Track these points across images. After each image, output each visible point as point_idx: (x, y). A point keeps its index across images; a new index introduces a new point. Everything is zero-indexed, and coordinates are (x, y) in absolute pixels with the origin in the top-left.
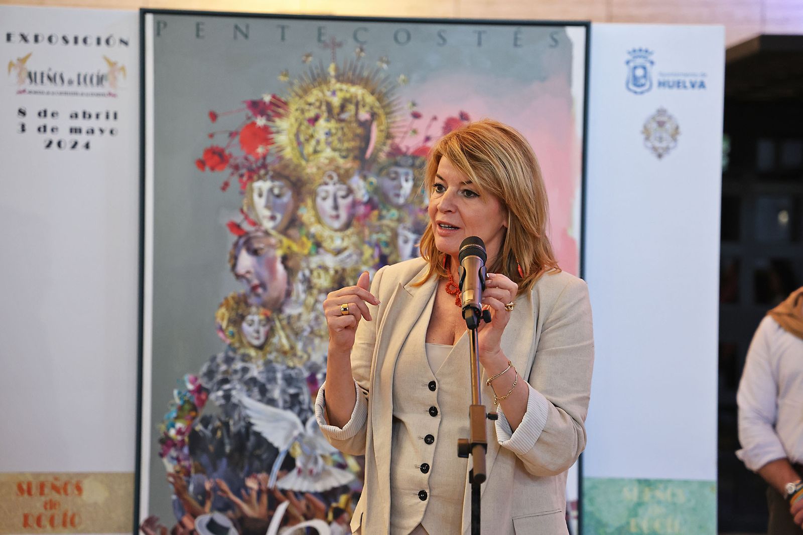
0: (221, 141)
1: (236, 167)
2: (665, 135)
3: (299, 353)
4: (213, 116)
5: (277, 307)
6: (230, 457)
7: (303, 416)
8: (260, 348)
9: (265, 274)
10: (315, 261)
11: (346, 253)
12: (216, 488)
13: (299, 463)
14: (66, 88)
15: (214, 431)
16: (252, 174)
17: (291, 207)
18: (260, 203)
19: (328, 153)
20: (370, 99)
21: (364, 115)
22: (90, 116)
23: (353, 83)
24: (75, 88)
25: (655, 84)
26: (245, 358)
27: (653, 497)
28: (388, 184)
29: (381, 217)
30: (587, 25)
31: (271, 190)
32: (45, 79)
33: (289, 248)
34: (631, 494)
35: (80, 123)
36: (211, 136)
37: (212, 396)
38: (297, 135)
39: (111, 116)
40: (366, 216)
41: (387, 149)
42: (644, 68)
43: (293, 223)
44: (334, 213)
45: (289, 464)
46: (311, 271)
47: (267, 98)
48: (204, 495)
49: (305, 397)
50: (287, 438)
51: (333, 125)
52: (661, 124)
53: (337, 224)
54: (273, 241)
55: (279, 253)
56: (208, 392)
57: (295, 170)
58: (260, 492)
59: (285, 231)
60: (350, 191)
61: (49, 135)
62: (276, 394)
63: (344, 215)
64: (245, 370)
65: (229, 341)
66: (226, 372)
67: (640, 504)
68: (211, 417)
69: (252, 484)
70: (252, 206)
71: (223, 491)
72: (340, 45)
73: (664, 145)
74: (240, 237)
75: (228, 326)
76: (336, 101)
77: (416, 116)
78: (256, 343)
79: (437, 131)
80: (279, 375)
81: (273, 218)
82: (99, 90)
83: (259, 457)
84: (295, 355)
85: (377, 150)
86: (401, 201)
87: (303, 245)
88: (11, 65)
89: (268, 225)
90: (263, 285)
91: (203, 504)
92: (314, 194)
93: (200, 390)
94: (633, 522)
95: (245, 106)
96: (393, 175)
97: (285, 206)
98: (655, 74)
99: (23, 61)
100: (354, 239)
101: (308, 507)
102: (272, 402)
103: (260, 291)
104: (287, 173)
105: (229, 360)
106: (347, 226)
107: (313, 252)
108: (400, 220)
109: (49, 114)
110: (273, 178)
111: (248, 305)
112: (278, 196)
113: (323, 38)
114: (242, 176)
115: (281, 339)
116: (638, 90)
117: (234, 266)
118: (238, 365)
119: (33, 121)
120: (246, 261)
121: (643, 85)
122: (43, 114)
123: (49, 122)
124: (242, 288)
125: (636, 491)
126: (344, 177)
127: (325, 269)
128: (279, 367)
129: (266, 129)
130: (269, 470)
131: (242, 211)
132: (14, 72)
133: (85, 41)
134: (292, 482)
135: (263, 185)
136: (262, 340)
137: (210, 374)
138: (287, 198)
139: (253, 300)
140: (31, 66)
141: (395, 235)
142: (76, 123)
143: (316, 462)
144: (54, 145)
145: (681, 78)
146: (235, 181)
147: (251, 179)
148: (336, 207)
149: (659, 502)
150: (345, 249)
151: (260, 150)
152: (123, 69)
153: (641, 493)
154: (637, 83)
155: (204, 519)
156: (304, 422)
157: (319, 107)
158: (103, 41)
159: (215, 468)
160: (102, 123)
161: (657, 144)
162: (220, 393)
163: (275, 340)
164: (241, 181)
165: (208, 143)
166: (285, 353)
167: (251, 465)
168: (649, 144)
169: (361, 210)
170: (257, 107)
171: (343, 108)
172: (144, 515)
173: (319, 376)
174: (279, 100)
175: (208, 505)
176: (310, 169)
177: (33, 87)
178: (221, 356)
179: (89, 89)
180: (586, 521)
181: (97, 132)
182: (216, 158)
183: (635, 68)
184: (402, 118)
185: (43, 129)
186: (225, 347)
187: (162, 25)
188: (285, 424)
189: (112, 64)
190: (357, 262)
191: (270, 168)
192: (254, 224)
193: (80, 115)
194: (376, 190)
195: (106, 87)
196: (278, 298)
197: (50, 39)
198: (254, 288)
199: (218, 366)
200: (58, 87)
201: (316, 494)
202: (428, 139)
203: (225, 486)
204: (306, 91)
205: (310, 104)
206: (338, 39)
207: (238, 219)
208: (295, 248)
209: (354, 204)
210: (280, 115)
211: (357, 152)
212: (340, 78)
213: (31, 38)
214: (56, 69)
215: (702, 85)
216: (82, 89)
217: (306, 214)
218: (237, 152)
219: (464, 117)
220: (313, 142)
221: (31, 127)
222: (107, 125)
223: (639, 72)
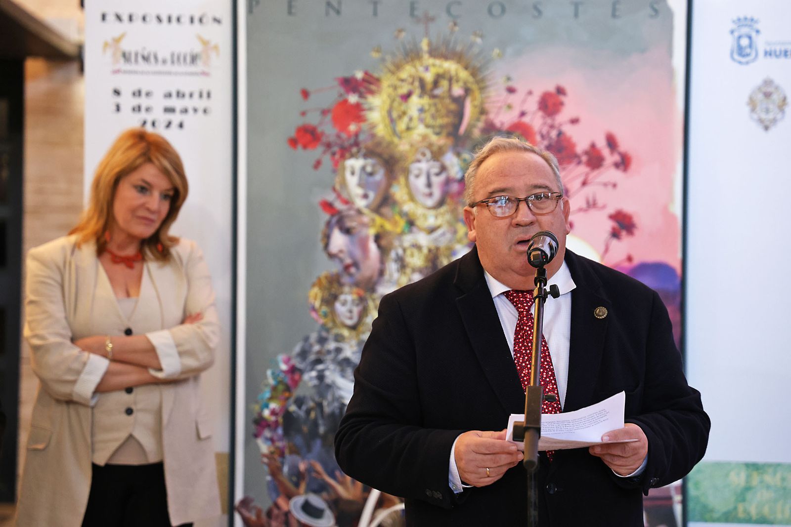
0: (313, 119)
1: (329, 146)
2: (771, 107)
4: (305, 94)
5: (369, 286)
6: (324, 438)
8: (353, 328)
9: (358, 253)
10: (408, 240)
11: (439, 232)
12: (311, 469)
14: (160, 67)
15: (308, 412)
16: (345, 152)
17: (383, 185)
18: (352, 181)
19: (421, 129)
20: (464, 74)
21: (457, 91)
22: (184, 96)
23: (445, 57)
24: (168, 67)
25: (761, 53)
26: (339, 338)
27: (762, 482)
31: (363, 168)
32: (140, 58)
33: (382, 226)
34: (738, 479)
35: (174, 102)
36: (303, 114)
37: (306, 377)
38: (389, 112)
39: (205, 95)
40: (460, 193)
41: (481, 125)
42: (750, 38)
43: (385, 202)
44: (427, 191)
46: (404, 250)
47: (359, 75)
48: (298, 476)
51: (426, 101)
52: (767, 95)
53: (430, 202)
54: (366, 219)
55: (372, 232)
56: (302, 372)
59: (377, 210)
60: (443, 169)
61: (143, 115)
63: (437, 193)
64: (338, 350)
65: (322, 321)
66: (319, 352)
67: (748, 488)
68: (304, 397)
70: (344, 184)
71: (318, 473)
72: (432, 19)
73: (771, 116)
74: (333, 216)
75: (321, 306)
76: (429, 77)
77: (511, 90)
78: (350, 322)
79: (532, 105)
81: (365, 196)
82: (193, 69)
85: (471, 127)
87: (395, 224)
88: (106, 45)
89: (361, 203)
90: (355, 264)
91: (297, 485)
92: (406, 172)
93: (293, 370)
94: (741, 508)
95: (336, 83)
97: (378, 184)
98: (761, 44)
99: (117, 40)
100: (448, 217)
103: (353, 270)
104: (379, 150)
105: (322, 341)
106: (441, 203)
107: (406, 230)
109: (143, 93)
110: (365, 156)
111: (341, 285)
112: (371, 174)
113: (416, 13)
114: (334, 154)
116: (744, 60)
117: (327, 245)
118: (332, 345)
119: (128, 102)
120: (338, 240)
121: (748, 55)
122: (138, 93)
123: (144, 102)
124: (334, 268)
125: (743, 475)
126: (437, 154)
127: (418, 247)
129: (358, 107)
131: (334, 189)
132: (109, 52)
133: (178, 20)
135: (355, 163)
136: (355, 320)
137: (303, 354)
138: (380, 176)
139: (345, 279)
140: (126, 46)
142: (170, 103)
144: (149, 125)
145: (789, 47)
146: (327, 160)
147: (343, 157)
148: (429, 185)
149: (768, 487)
150: (439, 227)
151: (353, 127)
152: (216, 47)
153: (749, 477)
154: (742, 52)
155: (299, 500)
157: (412, 83)
158: (196, 20)
159: (309, 448)
160: (196, 102)
161: (763, 116)
162: (314, 374)
164: (333, 159)
165: (300, 121)
168: (755, 116)
169: (455, 187)
170: (349, 84)
171: (436, 84)
172: (239, 496)
174: (371, 76)
175: (303, 487)
176: (403, 147)
177: (127, 67)
178: (314, 337)
179: (182, 68)
180: (691, 505)
181: (191, 111)
182: (308, 137)
183: (740, 37)
184: (496, 93)
185: (137, 109)
186: (317, 327)
187: (254, 3)
189: (205, 43)
190: (450, 241)
191: (362, 146)
192: (346, 202)
193: (174, 95)
195: (199, 67)
196: (371, 278)
197: (144, 19)
198: (347, 268)
199: (311, 346)
200: (151, 67)
202: (523, 114)
203: (319, 467)
204: (398, 67)
205: (402, 80)
206: (431, 13)
207: (331, 197)
208: (388, 226)
209: (448, 182)
210: (372, 92)
211: (450, 129)
212: (433, 53)
213: (125, 18)
214: (150, 48)
216: (176, 68)
217: (399, 192)
218: (329, 130)
219: (560, 91)
220: (406, 119)
221: (126, 107)
222: (201, 104)
223: (745, 42)
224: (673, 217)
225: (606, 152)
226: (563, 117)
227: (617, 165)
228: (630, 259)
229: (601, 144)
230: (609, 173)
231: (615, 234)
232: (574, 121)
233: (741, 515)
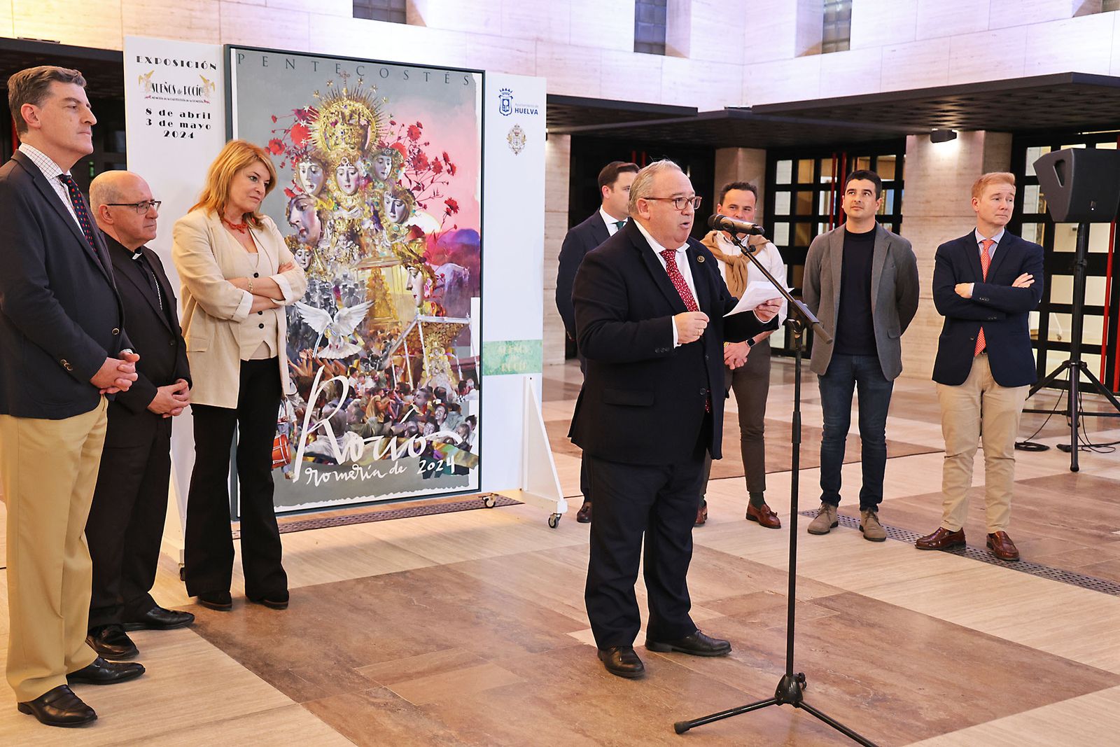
0: (280, 135)
1: (289, 153)
2: (518, 141)
3: (329, 273)
4: (274, 119)
5: (315, 243)
7: (332, 314)
8: (306, 270)
9: (308, 223)
10: (337, 214)
11: (355, 210)
13: (330, 342)
14: (177, 96)
16: (299, 157)
17: (322, 179)
18: (304, 176)
19: (343, 145)
20: (367, 112)
21: (363, 122)
22: (193, 116)
23: (357, 101)
24: (182, 96)
25: (514, 110)
27: (513, 351)
28: (378, 166)
29: (374, 187)
30: (483, 72)
31: (310, 168)
32: (163, 88)
33: (322, 206)
34: (502, 350)
35: (186, 120)
36: (273, 132)
38: (325, 133)
39: (206, 116)
40: (365, 186)
41: (377, 144)
42: (508, 100)
43: (324, 190)
44: (347, 184)
45: (324, 342)
46: (335, 221)
47: (307, 109)
49: (333, 300)
50: (323, 326)
51: (345, 127)
52: (517, 134)
53: (349, 191)
54: (312, 201)
55: (316, 209)
57: (324, 155)
58: (308, 361)
59: (318, 196)
60: (356, 170)
61: (167, 128)
62: (316, 299)
63: (353, 184)
69: (303, 355)
70: (299, 178)
72: (349, 76)
73: (518, 147)
74: (292, 199)
76: (347, 112)
77: (393, 123)
78: (304, 267)
79: (404, 133)
80: (317, 287)
81: (311, 186)
82: (198, 98)
83: (306, 339)
84: (326, 274)
85: (371, 144)
86: (385, 177)
87: (329, 204)
88: (140, 78)
89: (309, 191)
90: (306, 230)
92: (335, 171)
95: (293, 112)
96: (381, 161)
97: (319, 178)
98: (513, 104)
99: (148, 76)
100: (359, 200)
101: (336, 368)
102: (313, 304)
103: (305, 233)
104: (319, 157)
106: (355, 192)
107: (336, 209)
108: (385, 189)
109: (166, 113)
110: (311, 161)
111: (298, 243)
112: (314, 172)
113: (339, 71)
114: (292, 158)
115: (318, 264)
116: (506, 113)
117: (289, 217)
119: (156, 118)
120: (296, 214)
121: (508, 111)
122: (162, 113)
123: (167, 119)
124: (295, 232)
125: (505, 348)
126: (352, 162)
127: (343, 219)
128: (317, 282)
129: (306, 128)
130: (313, 347)
131: (293, 181)
132: (143, 84)
133: (188, 64)
134: (326, 353)
135: (306, 165)
136: (307, 265)
138: (320, 173)
139: (300, 239)
140: (154, 80)
141: (383, 198)
142: (184, 120)
143: (340, 341)
144: (171, 134)
145: (526, 108)
146: (288, 162)
147: (297, 160)
148: (348, 180)
149: (516, 352)
150: (354, 206)
151: (303, 142)
152: (213, 84)
153: (507, 349)
154: (505, 109)
156: (332, 317)
157: (337, 116)
158: (200, 65)
160: (200, 121)
161: (515, 146)
163: (314, 265)
164: (292, 162)
165: (272, 137)
166: (320, 273)
167: (302, 345)
168: (511, 146)
169: (363, 182)
170: (301, 113)
171: (351, 116)
173: (341, 287)
174: (313, 110)
176: (333, 155)
177: (155, 95)
179: (192, 97)
181: (198, 126)
182: (277, 146)
184: (385, 123)
185: (162, 123)
187: (241, 57)
188: (322, 318)
189: (206, 81)
190: (361, 215)
192: (301, 190)
193: (187, 115)
194: (373, 170)
195: (202, 97)
196: (316, 238)
197: (165, 62)
198: (301, 232)
200: (172, 95)
201: (339, 360)
202: (399, 138)
204: (329, 105)
205: (332, 113)
206: (347, 72)
207: (291, 187)
208: (325, 206)
209: (358, 178)
210: (314, 120)
211: (360, 145)
212: (349, 97)
213: (153, 61)
214: (170, 83)
215: (536, 113)
216: (187, 97)
217: (331, 184)
218: (289, 142)
219: (419, 125)
220: (334, 138)
221: (155, 122)
222: (204, 122)
223: (506, 103)
224: (477, 202)
225: (443, 163)
226: (421, 141)
227: (448, 171)
228: (455, 227)
229: (441, 158)
230: (444, 176)
231: (448, 213)
232: (427, 144)
233: (503, 370)
